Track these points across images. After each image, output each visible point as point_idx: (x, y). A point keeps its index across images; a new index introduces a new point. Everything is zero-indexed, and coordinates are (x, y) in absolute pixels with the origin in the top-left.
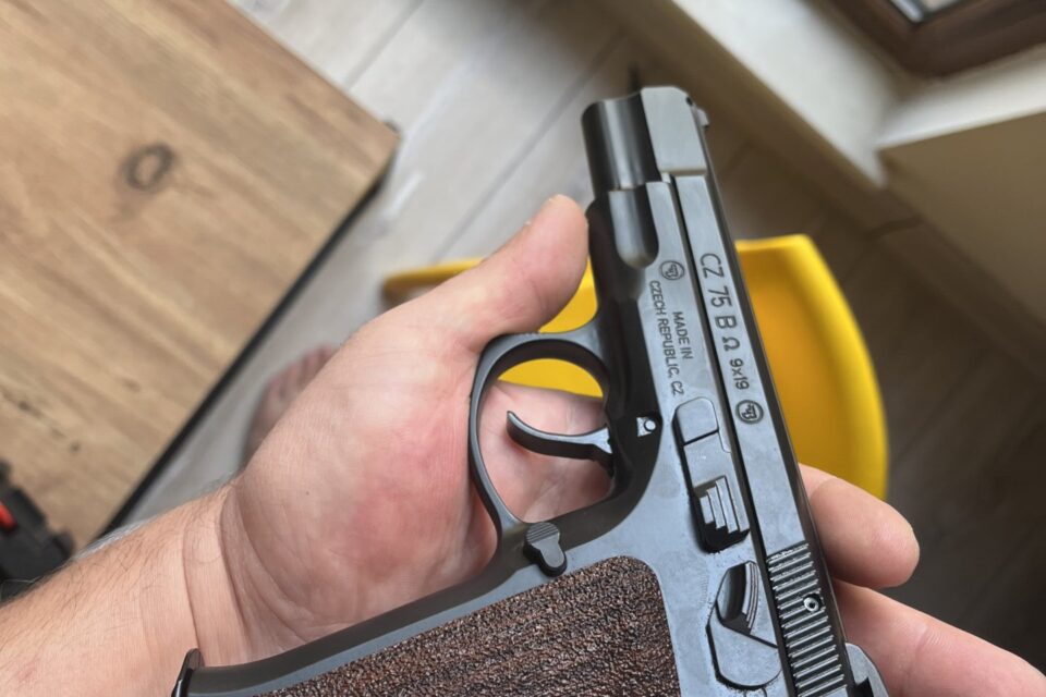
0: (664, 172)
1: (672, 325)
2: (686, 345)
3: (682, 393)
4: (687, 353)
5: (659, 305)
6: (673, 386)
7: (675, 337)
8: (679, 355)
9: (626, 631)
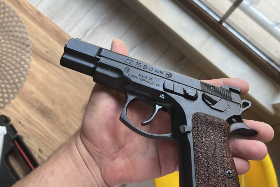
0: (96, 56)
1: (142, 78)
2: (148, 78)
3: (159, 85)
4: (150, 78)
5: (135, 77)
6: (157, 86)
7: (145, 79)
8: (150, 80)
9: (211, 123)
